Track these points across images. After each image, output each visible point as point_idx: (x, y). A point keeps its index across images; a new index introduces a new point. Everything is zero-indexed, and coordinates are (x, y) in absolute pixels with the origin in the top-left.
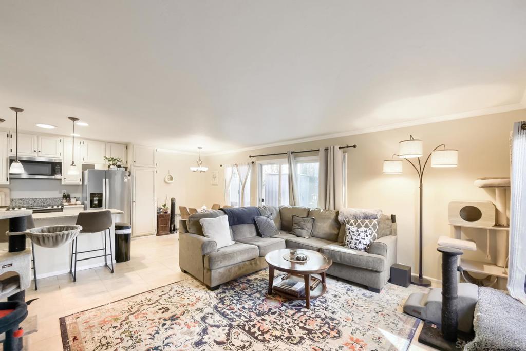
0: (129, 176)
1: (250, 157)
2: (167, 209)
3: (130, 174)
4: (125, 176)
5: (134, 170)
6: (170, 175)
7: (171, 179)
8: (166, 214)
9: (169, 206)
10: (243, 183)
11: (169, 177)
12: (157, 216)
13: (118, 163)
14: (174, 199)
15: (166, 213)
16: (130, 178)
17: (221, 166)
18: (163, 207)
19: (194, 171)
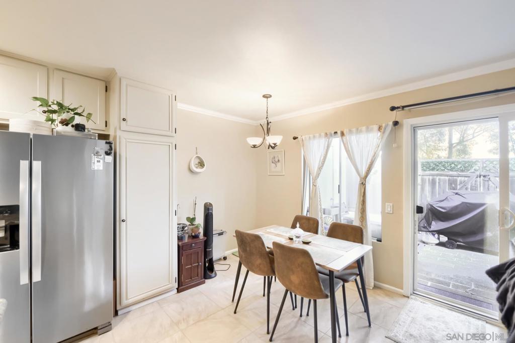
0: (108, 154)
1: (393, 109)
2: (197, 227)
3: (111, 149)
4: (97, 154)
5: (123, 141)
6: (199, 158)
7: (201, 164)
8: (195, 240)
9: (200, 221)
10: (363, 173)
11: (198, 161)
12: (179, 246)
13: (78, 120)
14: (211, 205)
15: (196, 237)
16: (110, 159)
17: (295, 138)
18: (188, 223)
19: (254, 146)
